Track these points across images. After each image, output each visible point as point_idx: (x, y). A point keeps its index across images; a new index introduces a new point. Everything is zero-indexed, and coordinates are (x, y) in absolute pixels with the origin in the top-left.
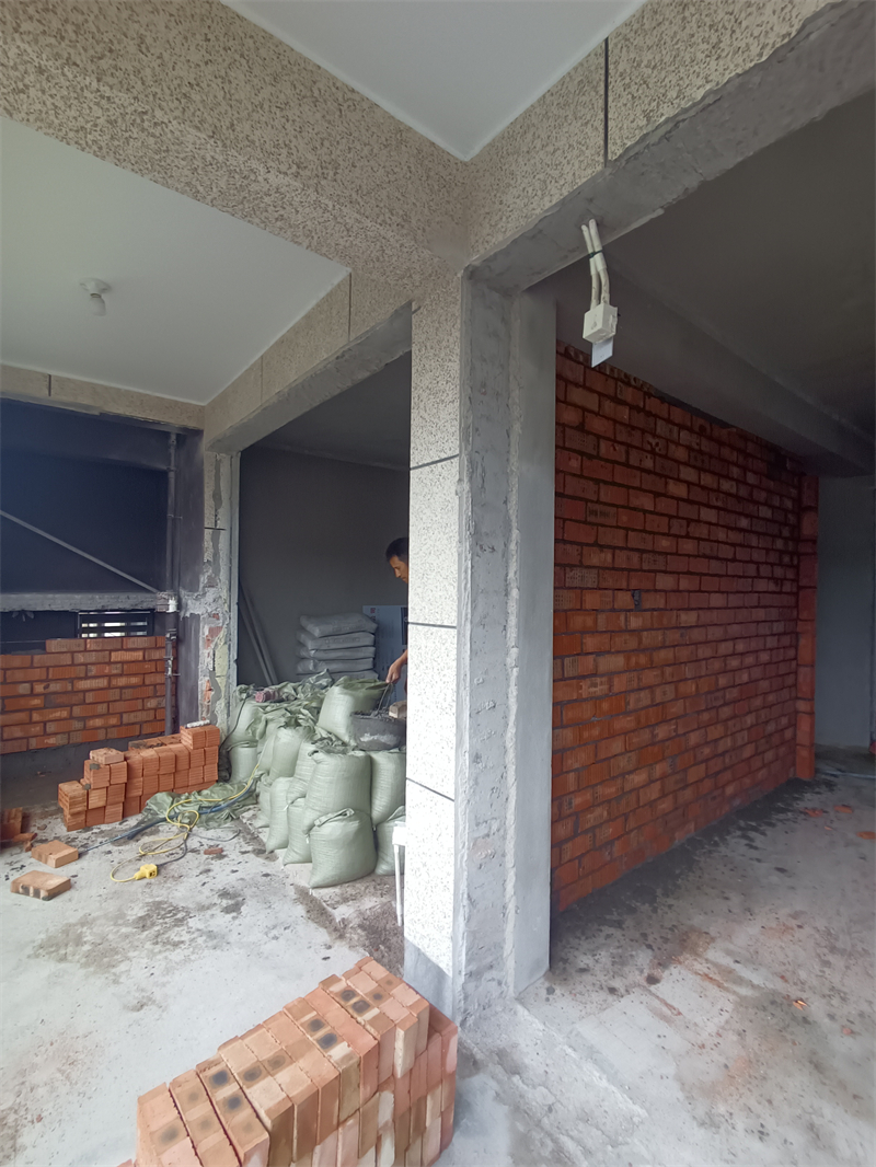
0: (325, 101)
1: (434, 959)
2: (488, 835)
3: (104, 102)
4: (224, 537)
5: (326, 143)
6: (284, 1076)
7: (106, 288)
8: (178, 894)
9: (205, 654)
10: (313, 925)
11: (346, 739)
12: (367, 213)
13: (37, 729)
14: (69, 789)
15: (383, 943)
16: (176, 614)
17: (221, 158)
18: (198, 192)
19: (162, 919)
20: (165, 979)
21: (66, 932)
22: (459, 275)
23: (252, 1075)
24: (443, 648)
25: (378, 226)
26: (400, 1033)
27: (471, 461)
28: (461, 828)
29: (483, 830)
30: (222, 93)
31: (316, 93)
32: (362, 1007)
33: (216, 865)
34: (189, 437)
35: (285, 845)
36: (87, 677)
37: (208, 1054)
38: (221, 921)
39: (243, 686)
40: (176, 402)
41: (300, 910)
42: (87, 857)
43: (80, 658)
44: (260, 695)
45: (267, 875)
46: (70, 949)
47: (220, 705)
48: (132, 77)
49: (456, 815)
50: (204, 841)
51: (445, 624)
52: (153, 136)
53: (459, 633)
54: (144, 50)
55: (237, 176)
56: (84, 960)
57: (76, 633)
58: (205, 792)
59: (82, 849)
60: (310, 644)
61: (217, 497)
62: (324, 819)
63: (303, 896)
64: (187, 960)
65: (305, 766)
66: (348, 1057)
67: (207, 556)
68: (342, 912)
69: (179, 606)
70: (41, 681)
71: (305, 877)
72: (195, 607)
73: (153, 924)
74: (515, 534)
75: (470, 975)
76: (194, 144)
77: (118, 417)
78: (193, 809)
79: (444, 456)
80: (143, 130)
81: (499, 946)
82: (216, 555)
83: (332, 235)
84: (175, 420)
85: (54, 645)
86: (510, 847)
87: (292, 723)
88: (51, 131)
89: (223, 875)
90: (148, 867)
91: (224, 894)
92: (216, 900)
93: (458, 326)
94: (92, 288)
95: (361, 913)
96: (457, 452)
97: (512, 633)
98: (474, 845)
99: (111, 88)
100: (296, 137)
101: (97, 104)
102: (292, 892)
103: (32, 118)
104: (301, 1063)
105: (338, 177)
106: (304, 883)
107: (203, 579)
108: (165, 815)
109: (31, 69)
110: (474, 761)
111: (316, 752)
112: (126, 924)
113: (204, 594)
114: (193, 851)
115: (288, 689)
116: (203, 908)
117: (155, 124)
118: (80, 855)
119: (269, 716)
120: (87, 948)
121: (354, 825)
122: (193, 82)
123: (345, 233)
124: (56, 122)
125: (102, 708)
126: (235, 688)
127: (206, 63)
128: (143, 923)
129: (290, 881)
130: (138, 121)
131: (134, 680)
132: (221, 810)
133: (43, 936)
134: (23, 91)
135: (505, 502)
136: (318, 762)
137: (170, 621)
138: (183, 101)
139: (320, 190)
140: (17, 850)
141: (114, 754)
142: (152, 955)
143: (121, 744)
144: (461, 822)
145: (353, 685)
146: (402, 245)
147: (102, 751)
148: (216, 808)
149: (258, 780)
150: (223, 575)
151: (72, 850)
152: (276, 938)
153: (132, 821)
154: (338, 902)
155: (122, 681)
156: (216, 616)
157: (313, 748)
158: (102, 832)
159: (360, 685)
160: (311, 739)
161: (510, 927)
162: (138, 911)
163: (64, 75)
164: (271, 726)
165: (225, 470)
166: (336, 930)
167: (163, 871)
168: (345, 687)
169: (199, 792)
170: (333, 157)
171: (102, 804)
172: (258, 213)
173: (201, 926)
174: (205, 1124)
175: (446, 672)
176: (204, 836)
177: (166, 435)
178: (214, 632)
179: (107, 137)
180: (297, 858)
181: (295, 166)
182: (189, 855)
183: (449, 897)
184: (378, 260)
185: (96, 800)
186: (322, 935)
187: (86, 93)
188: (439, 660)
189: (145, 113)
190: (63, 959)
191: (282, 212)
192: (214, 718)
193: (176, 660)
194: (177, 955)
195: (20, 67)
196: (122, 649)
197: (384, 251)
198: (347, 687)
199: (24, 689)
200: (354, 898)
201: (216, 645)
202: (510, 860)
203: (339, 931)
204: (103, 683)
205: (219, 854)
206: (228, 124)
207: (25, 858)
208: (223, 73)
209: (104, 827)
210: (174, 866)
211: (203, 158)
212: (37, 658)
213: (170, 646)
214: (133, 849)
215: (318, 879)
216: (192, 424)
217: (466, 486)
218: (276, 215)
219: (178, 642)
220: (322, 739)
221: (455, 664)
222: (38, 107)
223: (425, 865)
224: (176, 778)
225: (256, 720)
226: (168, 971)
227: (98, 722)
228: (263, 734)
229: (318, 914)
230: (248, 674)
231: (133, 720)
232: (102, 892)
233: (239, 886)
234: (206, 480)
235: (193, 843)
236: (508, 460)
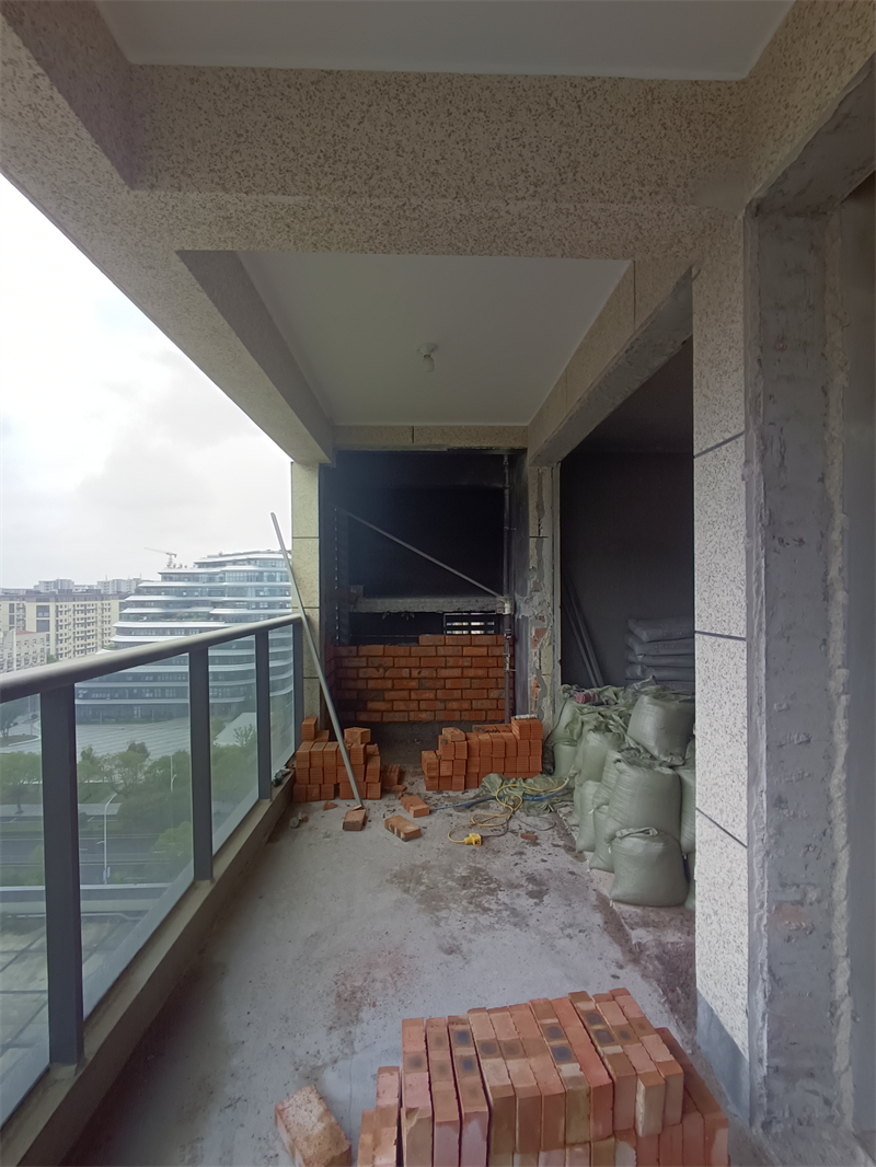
0: (562, 107)
1: (728, 1029)
2: (801, 903)
3: (377, 211)
4: (547, 544)
5: (565, 148)
6: (515, 1065)
7: (434, 348)
8: (495, 867)
9: (533, 651)
10: (607, 938)
11: (656, 753)
12: (612, 198)
13: (414, 705)
14: (427, 755)
15: (681, 986)
16: (512, 617)
17: (466, 212)
18: (459, 248)
19: (479, 884)
20: (472, 936)
21: (412, 871)
22: (740, 217)
23: (490, 1048)
24: (732, 663)
25: (626, 205)
26: (642, 1087)
27: (762, 437)
28: (757, 883)
29: (792, 894)
30: (464, 154)
31: (552, 103)
32: (606, 1037)
33: (530, 850)
34: (517, 455)
35: (592, 849)
36: (446, 667)
37: (461, 1013)
38: (525, 903)
39: (567, 686)
40: (504, 428)
41: (598, 918)
42: (435, 815)
43: (442, 651)
44: (580, 696)
45: (572, 873)
46: (412, 885)
47: (546, 702)
48: (393, 180)
49: (750, 865)
50: (523, 826)
51: (733, 635)
52: (415, 219)
53: (749, 647)
54: (401, 153)
55: (483, 221)
56: (419, 897)
57: (441, 631)
58: (529, 780)
59: (433, 808)
60: (637, 649)
61: (540, 507)
62: (625, 832)
63: (603, 904)
64: (491, 927)
65: (611, 774)
66: (574, 1079)
67: (533, 563)
68: (638, 935)
69: (515, 608)
70: (416, 668)
71: (606, 885)
72: (526, 611)
73: (471, 886)
74: (840, 519)
75: (775, 1070)
76: (444, 210)
77: (461, 449)
78: (518, 794)
79: (728, 436)
80: (407, 218)
81: (828, 1053)
82: (540, 561)
83: (582, 234)
84: (502, 444)
85: (425, 639)
86: (840, 927)
87: (602, 728)
88: (353, 249)
89: (534, 861)
90: (474, 836)
91: (531, 879)
92: (523, 882)
93: (741, 278)
94: (424, 351)
95: (660, 944)
96: (743, 428)
97: (837, 650)
98: (778, 910)
99: (379, 197)
100: (533, 158)
101: (374, 215)
102: (593, 898)
103: (341, 245)
104: (533, 1061)
105: (578, 176)
106: (605, 892)
107: (530, 585)
108: (495, 794)
109: (331, 211)
110: (775, 805)
111: (619, 761)
112: (452, 879)
113: (532, 598)
114: (513, 832)
115: (610, 692)
116: (512, 886)
117: (414, 209)
118: (431, 812)
119: (585, 718)
120: (423, 888)
121: (658, 847)
122: (439, 158)
123: (594, 227)
124: (355, 240)
125: (457, 694)
126: (559, 687)
127: (450, 135)
128: (465, 882)
129: (594, 885)
130: (402, 213)
131: (481, 672)
132: (541, 800)
133: (397, 868)
134: (331, 230)
135: (822, 480)
136: (621, 772)
137: (506, 620)
138: (431, 179)
139: (558, 198)
140: (393, 797)
141: (458, 732)
142: (466, 911)
143: (465, 725)
144: (757, 877)
145: (666, 695)
146: (659, 213)
147: (451, 729)
148: (537, 798)
149: (572, 778)
150: (547, 580)
151: (425, 806)
152: (569, 936)
153: (471, 793)
154: (637, 924)
155: (471, 672)
156: (542, 618)
157: (618, 756)
158: (449, 797)
159: (673, 697)
160: (619, 746)
161: (843, 1034)
162: (462, 871)
163: (349, 204)
164: (586, 728)
165: (546, 481)
166: (630, 951)
167: (486, 842)
168: (656, 697)
169: (524, 780)
170: (572, 158)
171: (449, 773)
172: (510, 244)
173: (508, 901)
174: (442, 1069)
175: (735, 691)
176: (523, 821)
177: (502, 457)
178: (540, 633)
179: (386, 236)
180: (602, 865)
181: (532, 187)
182: (509, 835)
183: (742, 960)
184: (637, 239)
185: (445, 770)
186: (615, 952)
187: (366, 210)
188: (728, 677)
189: (404, 205)
190: (406, 891)
191: (529, 234)
192: (541, 713)
193: (513, 656)
194: (485, 919)
195: (326, 214)
196: (471, 645)
197: (640, 227)
198: (657, 697)
199: (405, 673)
200: (656, 925)
201: (542, 645)
202: (840, 946)
203: (635, 954)
204: (457, 672)
205: (533, 840)
206: (469, 179)
207: (397, 804)
208: (464, 136)
209: (451, 793)
210: (495, 841)
211: (455, 219)
212: (413, 649)
213: (507, 645)
214: (467, 817)
215: (618, 892)
216: (517, 445)
217: (756, 467)
218: (525, 239)
219: (514, 641)
220: (630, 749)
221: (744, 683)
222: (342, 236)
223: (716, 913)
224: (508, 762)
225: (574, 720)
226: (475, 930)
227: (455, 705)
228: (580, 734)
229: (616, 927)
230: (571, 674)
231: (480, 707)
232: (440, 846)
233: (546, 875)
234: (530, 493)
235: (514, 825)
236: (824, 425)
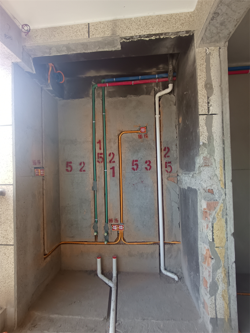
4: (216, 122)
47: (220, 274)
61: (209, 87)
67: (203, 139)
72: (192, 183)
82: (210, 138)
107: (199, 161)
150: (218, 155)
156: (212, 192)
165: (215, 61)
178: (211, 206)
201: (214, 218)
